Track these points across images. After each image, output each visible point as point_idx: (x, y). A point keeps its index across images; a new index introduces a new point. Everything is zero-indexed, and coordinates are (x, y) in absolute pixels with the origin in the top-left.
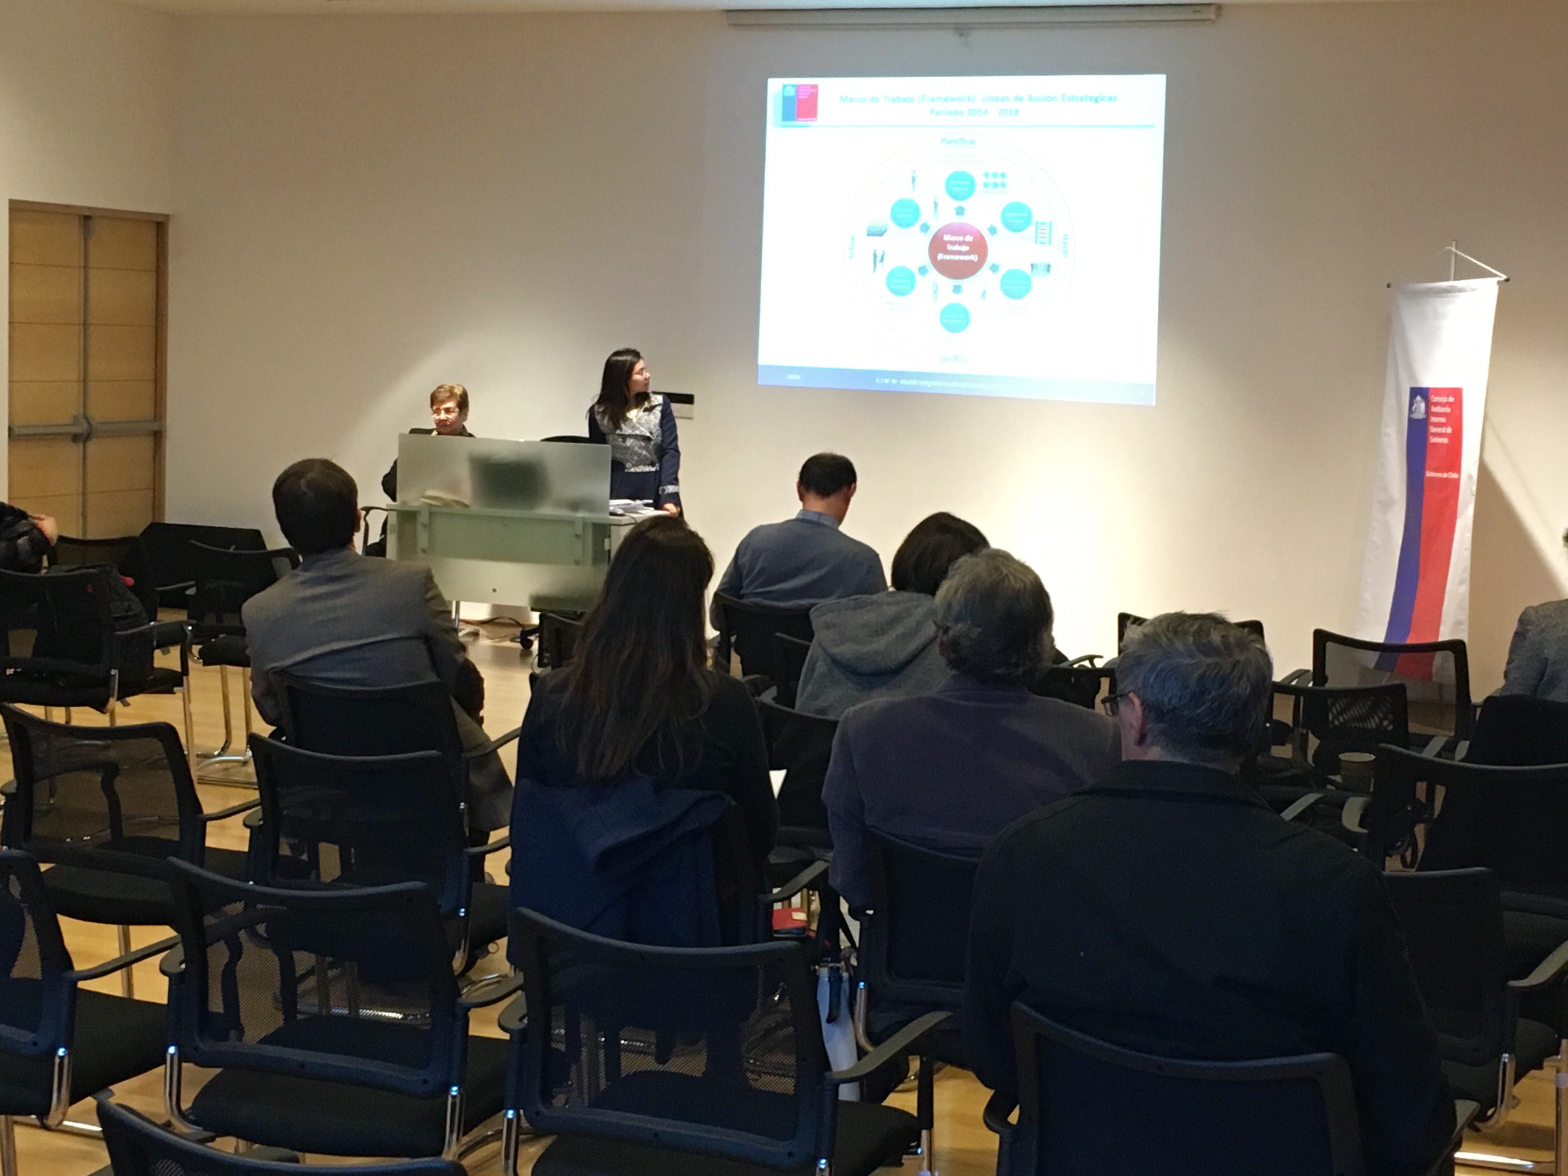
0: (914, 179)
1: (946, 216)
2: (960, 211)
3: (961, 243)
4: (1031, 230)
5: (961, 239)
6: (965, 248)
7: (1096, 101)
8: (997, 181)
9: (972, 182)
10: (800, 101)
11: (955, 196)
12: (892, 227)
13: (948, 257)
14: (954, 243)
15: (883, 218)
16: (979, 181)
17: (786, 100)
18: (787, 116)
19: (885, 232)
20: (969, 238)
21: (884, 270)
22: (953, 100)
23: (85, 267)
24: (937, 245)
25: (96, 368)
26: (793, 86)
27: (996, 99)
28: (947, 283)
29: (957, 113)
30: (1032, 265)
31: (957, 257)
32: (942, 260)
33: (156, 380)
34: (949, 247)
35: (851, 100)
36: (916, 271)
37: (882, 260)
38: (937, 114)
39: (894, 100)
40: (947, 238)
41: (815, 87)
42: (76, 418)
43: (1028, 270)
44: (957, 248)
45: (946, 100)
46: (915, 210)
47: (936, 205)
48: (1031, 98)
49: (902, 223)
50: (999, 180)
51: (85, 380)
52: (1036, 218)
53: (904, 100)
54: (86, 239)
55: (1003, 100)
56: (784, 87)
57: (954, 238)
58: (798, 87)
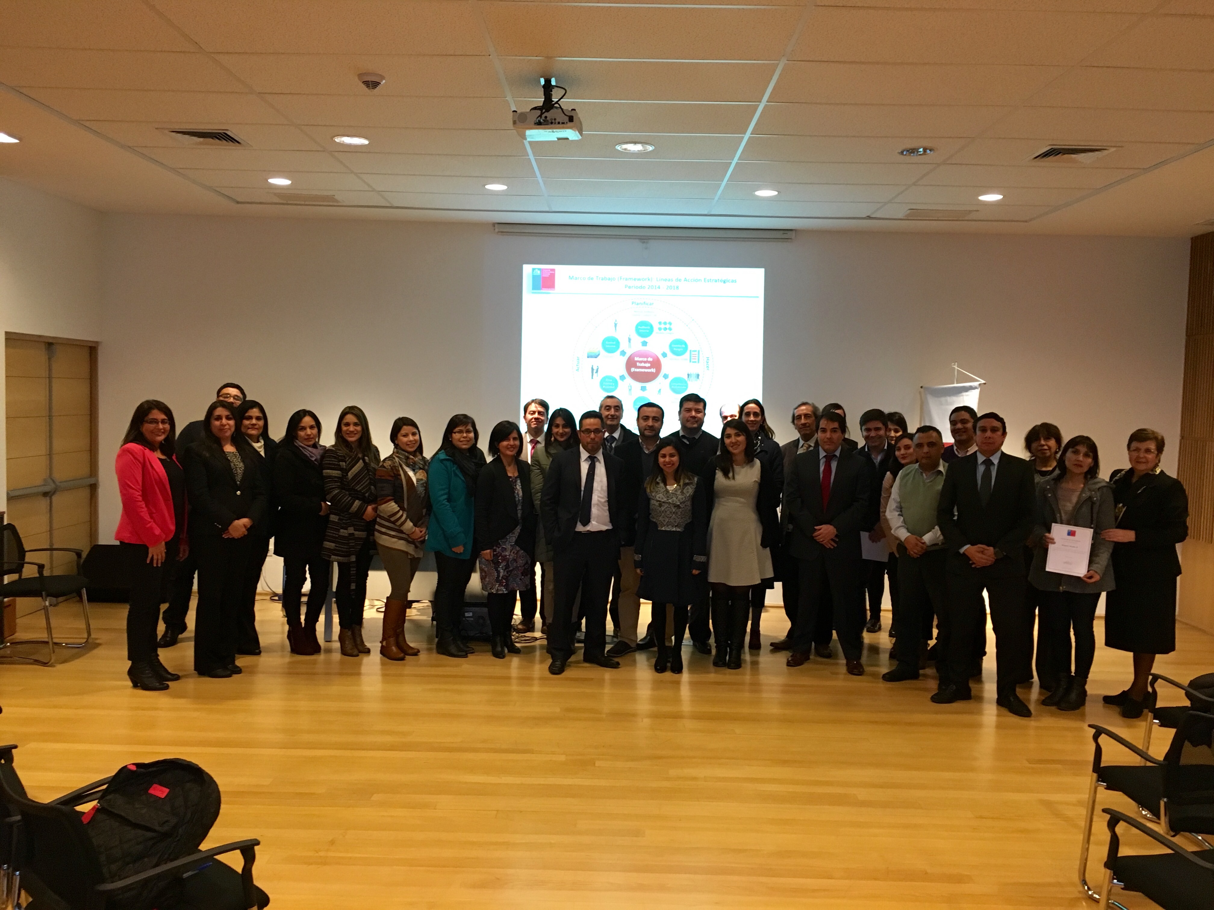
0: (616, 325)
1: (636, 346)
2: (645, 344)
3: (645, 362)
4: (687, 354)
5: (645, 359)
6: (648, 365)
7: (724, 282)
8: (667, 327)
9: (651, 326)
10: (544, 279)
11: (641, 335)
12: (603, 353)
13: (638, 370)
14: (641, 362)
15: (597, 347)
16: (656, 327)
17: (534, 278)
18: (535, 287)
19: (599, 355)
20: (650, 359)
21: (598, 378)
22: (639, 280)
23: (50, 378)
24: (631, 363)
25: (58, 445)
26: (539, 269)
27: (665, 280)
28: (637, 385)
29: (641, 287)
30: (688, 375)
31: (643, 370)
32: (634, 372)
33: (91, 451)
34: (638, 364)
35: (576, 279)
36: (618, 378)
37: (597, 372)
38: (630, 287)
39: (603, 279)
40: (636, 359)
41: (553, 270)
42: (45, 480)
43: (686, 377)
44: (643, 365)
45: (635, 280)
46: (617, 343)
47: (630, 340)
48: (686, 280)
49: (610, 351)
50: (668, 326)
51: (50, 455)
52: (690, 348)
53: (609, 279)
54: (49, 359)
55: (669, 280)
56: (534, 269)
57: (641, 359)
58: (542, 270)
